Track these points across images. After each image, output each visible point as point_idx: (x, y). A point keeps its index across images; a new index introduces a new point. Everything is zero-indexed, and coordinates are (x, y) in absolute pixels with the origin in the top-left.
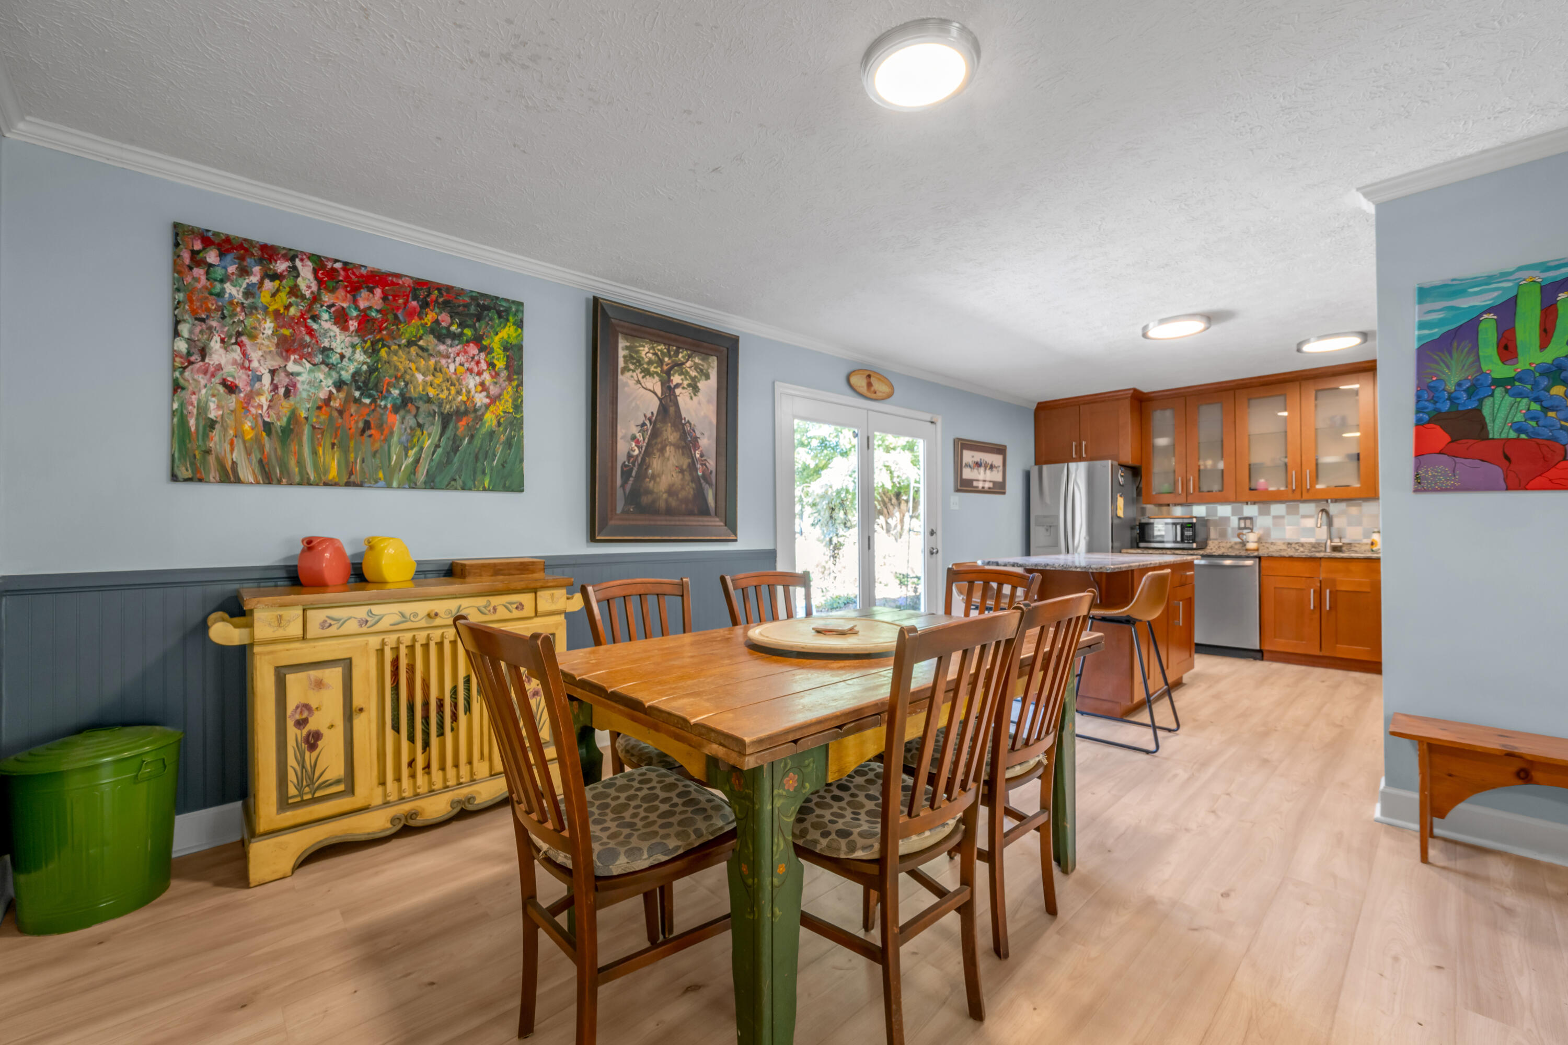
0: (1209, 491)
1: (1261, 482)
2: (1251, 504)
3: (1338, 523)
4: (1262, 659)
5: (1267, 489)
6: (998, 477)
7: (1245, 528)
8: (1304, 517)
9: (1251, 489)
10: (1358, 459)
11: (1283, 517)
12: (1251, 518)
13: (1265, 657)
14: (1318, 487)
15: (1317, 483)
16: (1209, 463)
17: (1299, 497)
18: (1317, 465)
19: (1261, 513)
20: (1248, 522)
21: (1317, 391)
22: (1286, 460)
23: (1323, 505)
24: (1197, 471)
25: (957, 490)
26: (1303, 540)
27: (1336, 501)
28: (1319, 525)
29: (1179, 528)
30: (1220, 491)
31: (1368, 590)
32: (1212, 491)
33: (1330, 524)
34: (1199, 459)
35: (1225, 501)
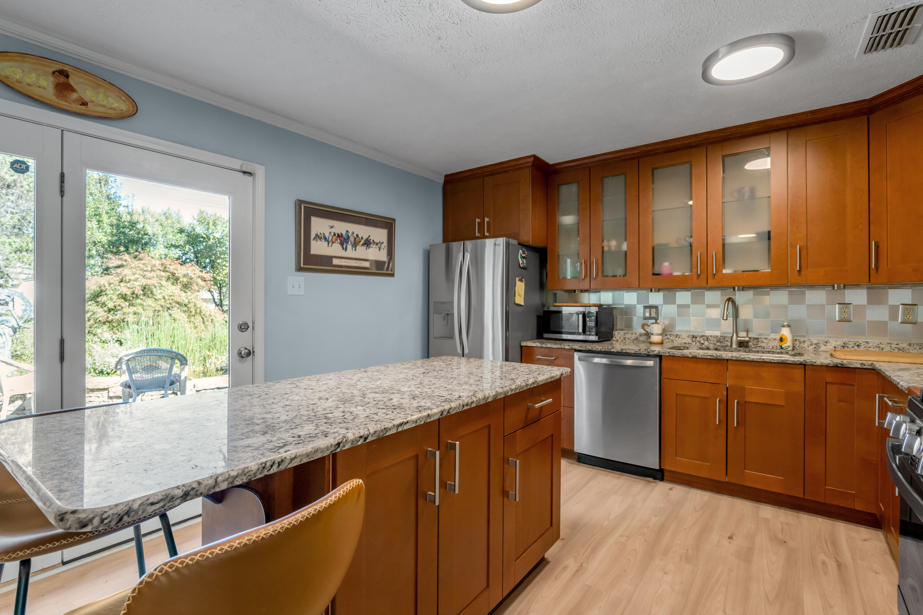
0: (613, 276)
1: (665, 267)
2: (655, 291)
3: (745, 313)
4: (662, 479)
5: (671, 274)
6: (382, 256)
7: (651, 318)
8: (709, 306)
9: (654, 274)
10: (769, 238)
11: (688, 306)
12: (656, 307)
13: (665, 478)
14: (725, 271)
15: (724, 267)
16: (613, 243)
17: (704, 284)
18: (724, 245)
19: (666, 301)
20: (654, 311)
21: (724, 157)
22: (691, 240)
23: (729, 293)
24: (600, 252)
25: (299, 269)
26: (708, 333)
27: (743, 288)
28: (725, 318)
29: (581, 316)
30: (624, 276)
31: (783, 403)
32: (616, 276)
33: (736, 315)
34: (603, 241)
35: (629, 288)
